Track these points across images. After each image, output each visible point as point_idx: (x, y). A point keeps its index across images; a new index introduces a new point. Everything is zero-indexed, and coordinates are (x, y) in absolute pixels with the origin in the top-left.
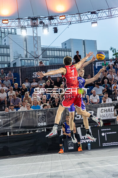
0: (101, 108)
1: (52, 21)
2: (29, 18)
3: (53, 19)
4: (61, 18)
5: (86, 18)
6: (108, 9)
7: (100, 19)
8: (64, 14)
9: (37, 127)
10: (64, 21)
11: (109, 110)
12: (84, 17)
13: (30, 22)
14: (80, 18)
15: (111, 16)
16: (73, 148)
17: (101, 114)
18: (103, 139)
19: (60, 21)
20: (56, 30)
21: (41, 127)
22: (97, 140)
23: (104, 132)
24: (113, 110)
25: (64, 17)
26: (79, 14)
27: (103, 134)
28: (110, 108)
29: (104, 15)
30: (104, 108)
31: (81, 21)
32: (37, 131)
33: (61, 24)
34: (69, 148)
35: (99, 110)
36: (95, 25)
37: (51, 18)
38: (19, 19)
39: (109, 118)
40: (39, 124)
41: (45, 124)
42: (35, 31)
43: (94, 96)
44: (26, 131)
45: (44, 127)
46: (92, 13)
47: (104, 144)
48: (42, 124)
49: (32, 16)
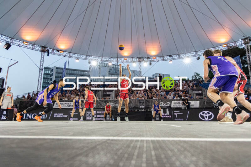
0: (174, 102)
1: (149, 59)
2: (137, 58)
3: (149, 58)
4: (154, 58)
5: (166, 58)
6: (178, 54)
7: (174, 59)
8: (155, 56)
9: (139, 108)
10: (155, 59)
11: (178, 103)
12: (165, 58)
13: (137, 60)
14: (163, 58)
15: (180, 58)
16: (158, 119)
17: (174, 104)
18: (175, 117)
19: (153, 59)
20: (151, 64)
21: (142, 108)
22: (172, 117)
23: (176, 113)
24: (180, 103)
25: (155, 58)
26: (163, 56)
27: (175, 114)
28: (179, 102)
29: (176, 57)
30: (175, 101)
31: (163, 60)
32: (140, 110)
33: (154, 61)
34: (157, 119)
35: (173, 102)
36: (171, 62)
37: (148, 58)
38: (132, 58)
39: (178, 107)
40: (141, 107)
41: (144, 107)
42: (140, 64)
43: (170, 95)
44: (135, 110)
45: (143, 108)
46: (170, 56)
47: (175, 119)
48: (142, 107)
49: (139, 57)
